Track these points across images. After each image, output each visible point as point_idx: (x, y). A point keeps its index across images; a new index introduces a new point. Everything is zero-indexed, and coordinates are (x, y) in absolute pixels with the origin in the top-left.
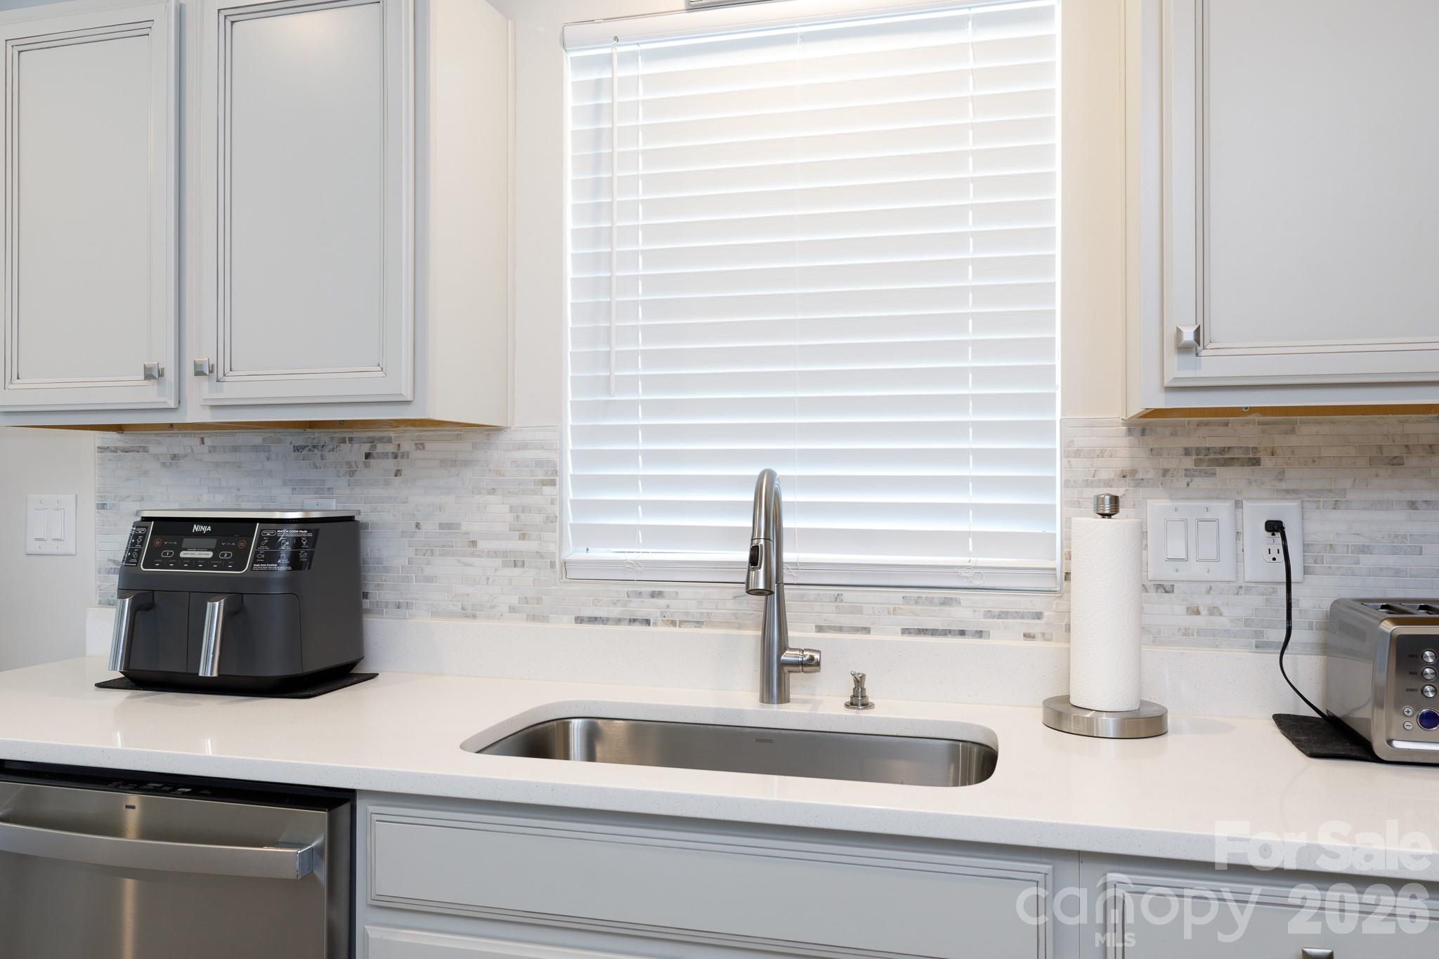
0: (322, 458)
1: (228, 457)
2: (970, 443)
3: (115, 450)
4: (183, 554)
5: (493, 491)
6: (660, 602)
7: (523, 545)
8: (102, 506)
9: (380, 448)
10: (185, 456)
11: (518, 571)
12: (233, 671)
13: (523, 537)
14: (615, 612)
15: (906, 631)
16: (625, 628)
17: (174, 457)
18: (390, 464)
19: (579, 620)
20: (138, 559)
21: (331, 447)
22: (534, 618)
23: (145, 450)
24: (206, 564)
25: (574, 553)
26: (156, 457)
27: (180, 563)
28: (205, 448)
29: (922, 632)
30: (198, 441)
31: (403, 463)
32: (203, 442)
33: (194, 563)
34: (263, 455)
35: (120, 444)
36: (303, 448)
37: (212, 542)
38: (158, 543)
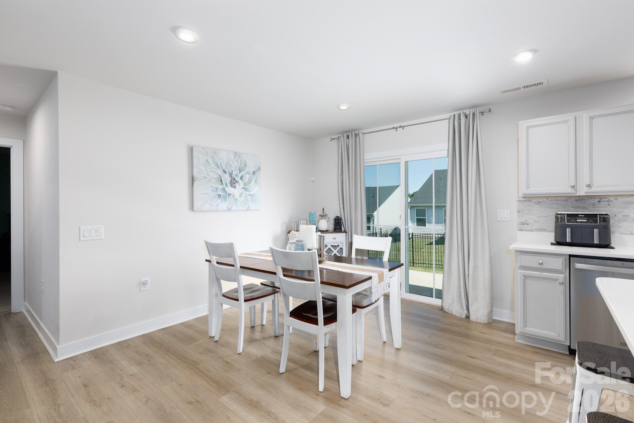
0: (584, 202)
1: (556, 202)
3: (522, 201)
4: (577, 221)
8: (519, 212)
10: (542, 202)
17: (539, 202)
20: (564, 220)
21: (587, 200)
23: (531, 201)
24: (585, 222)
26: (533, 202)
28: (548, 200)
30: (546, 199)
32: (548, 199)
33: (582, 222)
34: (566, 202)
35: (524, 200)
36: (578, 200)
37: (586, 218)
38: (569, 218)
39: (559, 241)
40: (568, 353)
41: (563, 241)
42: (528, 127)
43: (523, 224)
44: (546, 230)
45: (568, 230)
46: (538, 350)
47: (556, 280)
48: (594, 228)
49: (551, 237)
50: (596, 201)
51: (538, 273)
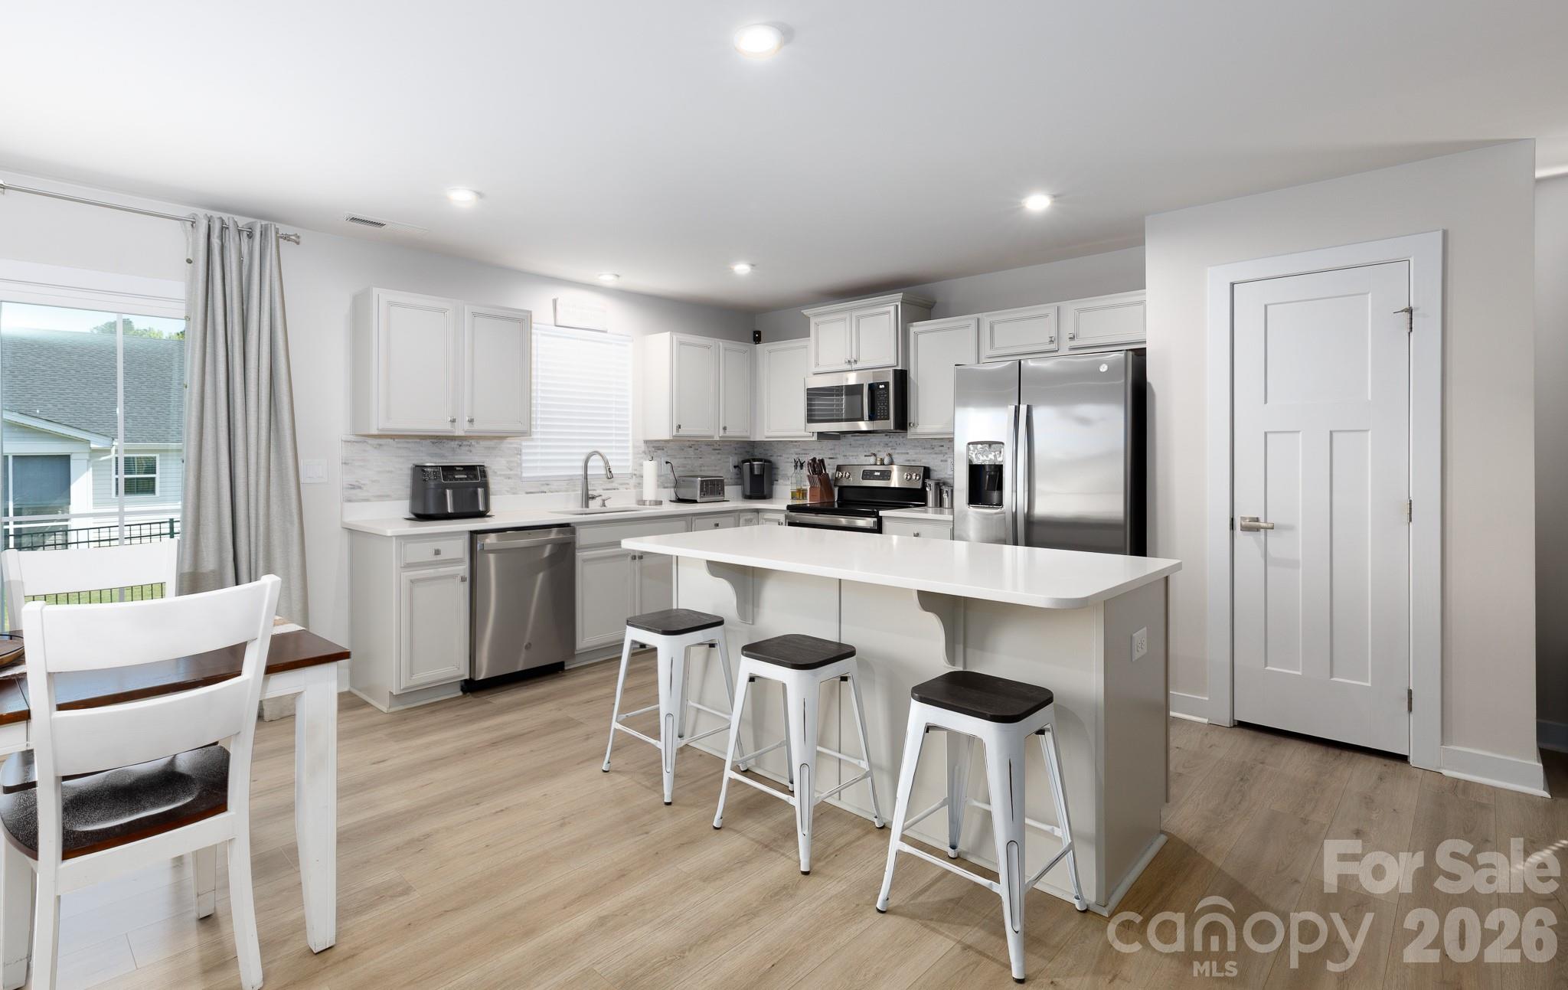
1: (406, 445)
2: (614, 444)
3: (352, 442)
4: (456, 477)
5: (501, 457)
6: (549, 487)
7: (512, 472)
8: (345, 463)
9: (465, 443)
11: (510, 480)
12: (458, 511)
13: (511, 470)
14: (538, 490)
15: (604, 490)
16: (540, 494)
17: (380, 445)
18: (467, 448)
19: (527, 493)
21: (447, 443)
22: (514, 494)
23: (367, 442)
24: (466, 479)
25: (524, 475)
26: (371, 445)
27: (457, 479)
29: (607, 489)
31: (472, 449)
33: (461, 479)
34: (419, 445)
35: (356, 440)
37: (464, 472)
38: (445, 474)
39: (420, 512)
40: (461, 694)
41: (439, 512)
42: (391, 304)
43: (353, 487)
44: (388, 496)
45: (448, 492)
46: (433, 708)
47: (454, 576)
48: (477, 487)
49: (402, 507)
50: (454, 444)
51: (432, 571)
